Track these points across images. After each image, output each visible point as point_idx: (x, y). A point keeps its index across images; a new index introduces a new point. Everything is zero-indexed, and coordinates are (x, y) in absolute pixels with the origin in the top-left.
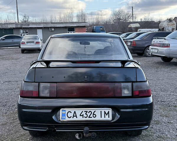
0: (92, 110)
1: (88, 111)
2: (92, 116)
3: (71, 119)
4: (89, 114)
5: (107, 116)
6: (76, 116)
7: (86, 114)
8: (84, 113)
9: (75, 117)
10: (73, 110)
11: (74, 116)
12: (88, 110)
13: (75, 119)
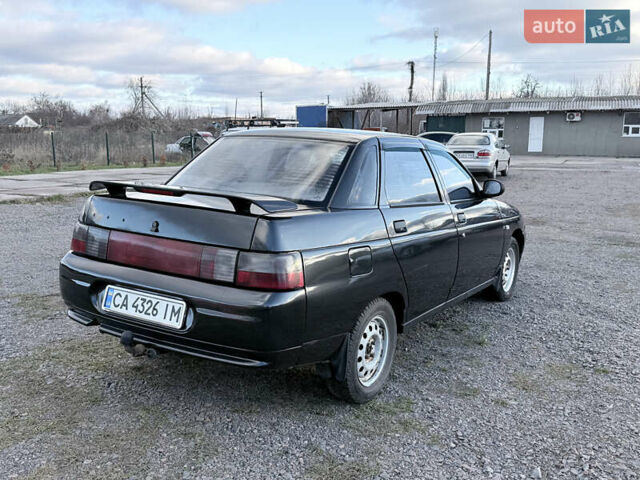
0: (154, 298)
1: (148, 299)
2: (150, 311)
3: (118, 310)
4: (147, 306)
5: (174, 318)
6: (126, 306)
7: (142, 305)
8: (140, 302)
9: (124, 308)
10: (124, 292)
11: (123, 305)
12: (148, 296)
13: (123, 311)
